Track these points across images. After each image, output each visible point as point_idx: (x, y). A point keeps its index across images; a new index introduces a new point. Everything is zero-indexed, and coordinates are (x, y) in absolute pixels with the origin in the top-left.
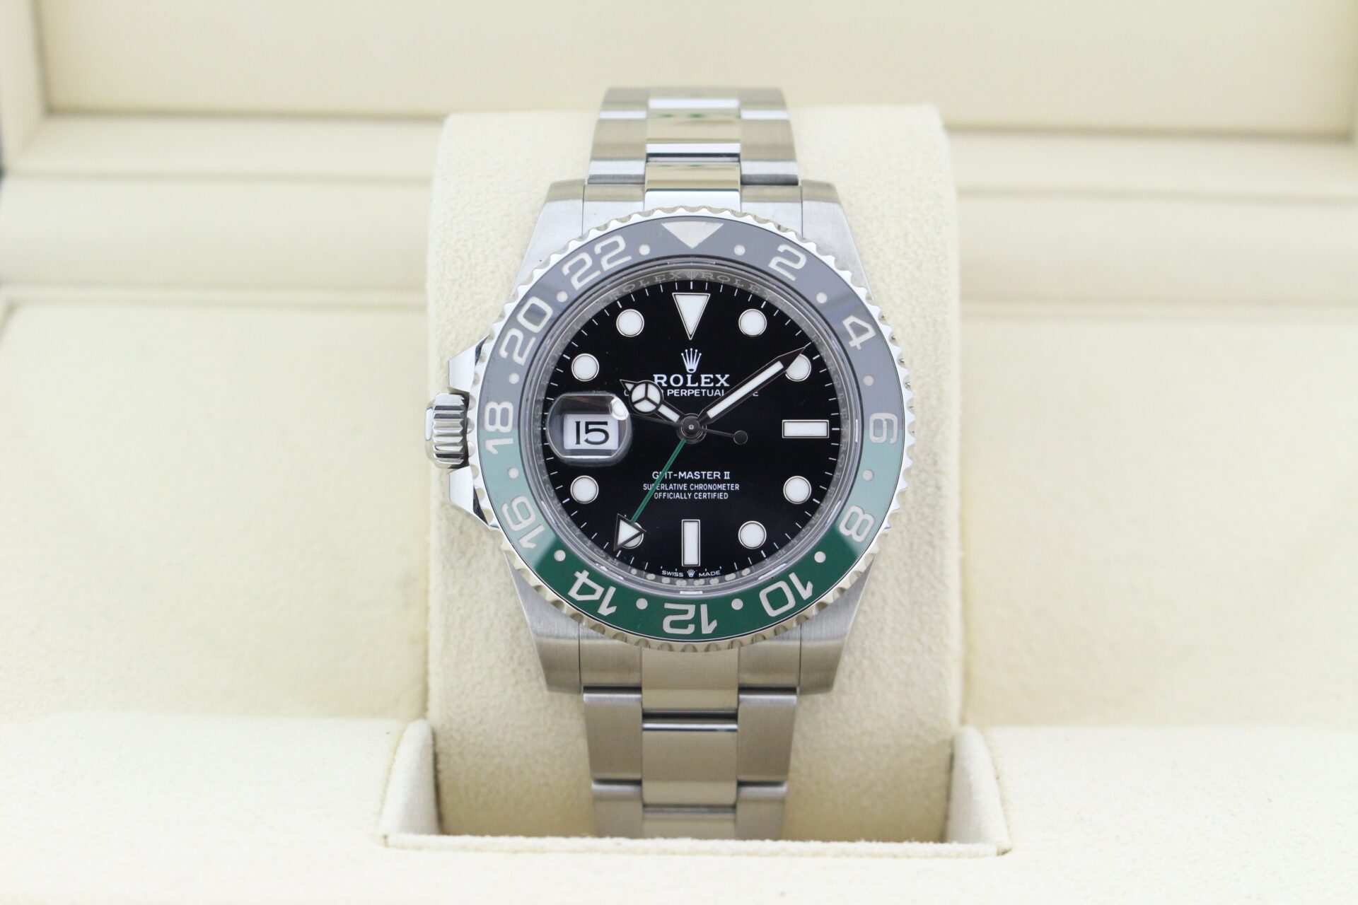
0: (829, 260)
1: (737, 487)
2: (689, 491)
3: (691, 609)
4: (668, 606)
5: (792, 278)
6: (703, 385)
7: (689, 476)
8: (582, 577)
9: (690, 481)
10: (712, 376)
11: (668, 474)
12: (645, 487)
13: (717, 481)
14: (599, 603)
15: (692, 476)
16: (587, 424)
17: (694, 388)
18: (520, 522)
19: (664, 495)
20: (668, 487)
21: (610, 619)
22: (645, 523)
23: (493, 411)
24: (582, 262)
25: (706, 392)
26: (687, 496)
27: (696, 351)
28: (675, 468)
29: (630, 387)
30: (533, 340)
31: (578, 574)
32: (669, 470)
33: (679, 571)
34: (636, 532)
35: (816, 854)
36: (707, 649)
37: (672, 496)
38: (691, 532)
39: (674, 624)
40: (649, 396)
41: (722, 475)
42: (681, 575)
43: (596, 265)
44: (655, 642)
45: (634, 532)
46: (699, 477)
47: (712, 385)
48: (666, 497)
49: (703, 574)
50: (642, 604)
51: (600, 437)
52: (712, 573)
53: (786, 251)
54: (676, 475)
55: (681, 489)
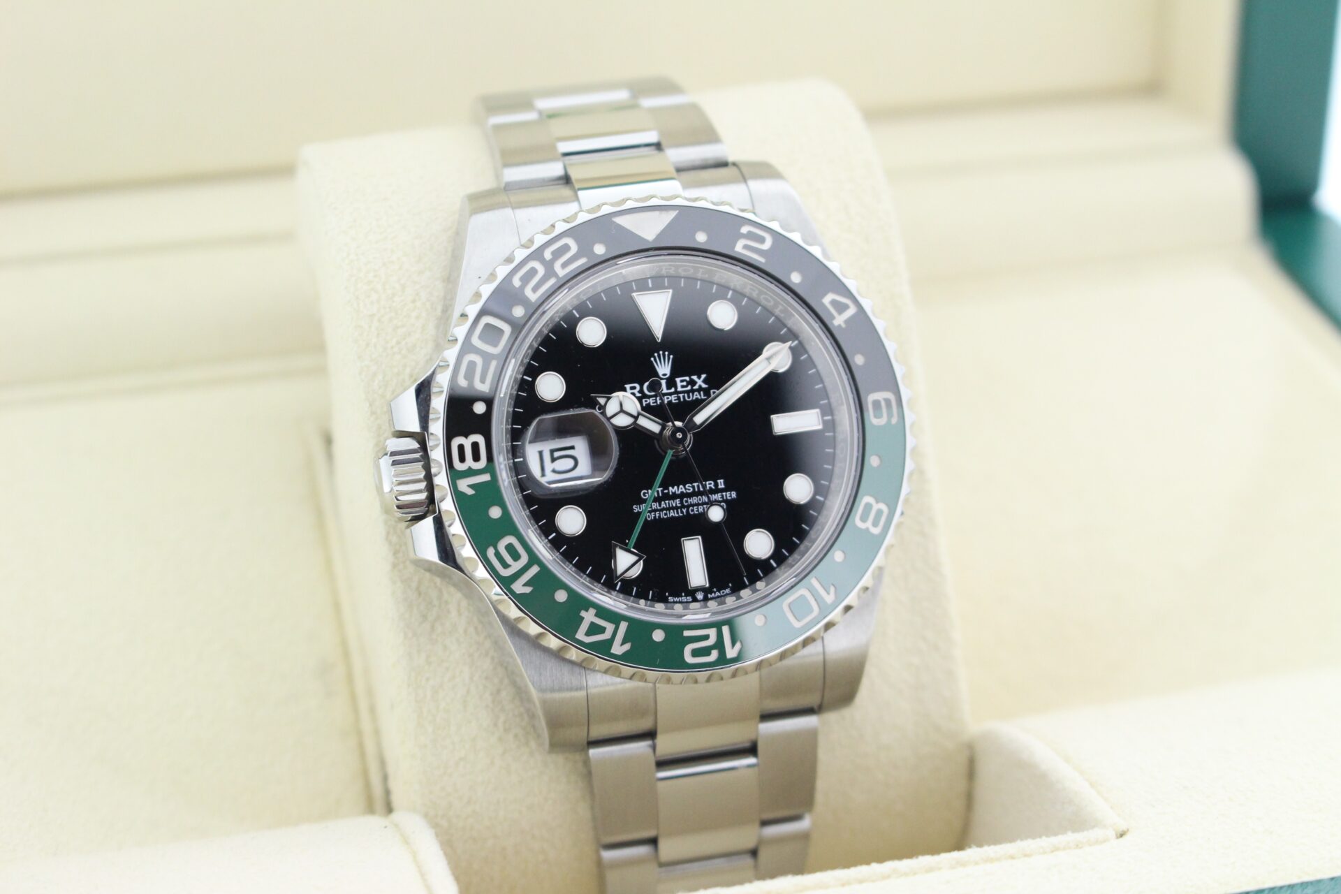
0: (796, 237)
1: (734, 495)
2: (683, 506)
3: (712, 632)
4: (687, 633)
5: (762, 260)
6: (679, 389)
7: (680, 490)
8: (589, 617)
9: (682, 496)
10: (687, 378)
11: (658, 492)
12: (636, 509)
13: (712, 492)
14: (610, 642)
15: (684, 490)
16: (552, 451)
17: (671, 394)
18: (509, 566)
19: (657, 515)
20: (660, 506)
21: (626, 658)
22: (642, 548)
23: (461, 448)
24: (533, 272)
25: (684, 397)
26: (682, 512)
27: (667, 353)
28: (665, 485)
29: (602, 401)
30: (494, 364)
31: (583, 613)
32: (659, 487)
33: (686, 596)
34: (635, 558)
35: (930, 870)
37: (666, 514)
38: (693, 550)
39: (695, 653)
40: (625, 408)
41: (716, 485)
42: (690, 599)
43: (550, 272)
44: (677, 676)
45: (633, 558)
46: (692, 489)
47: (689, 388)
48: (659, 517)
49: (713, 594)
50: (658, 636)
51: (569, 463)
52: (723, 592)
53: (750, 232)
54: (666, 491)
55: (674, 505)
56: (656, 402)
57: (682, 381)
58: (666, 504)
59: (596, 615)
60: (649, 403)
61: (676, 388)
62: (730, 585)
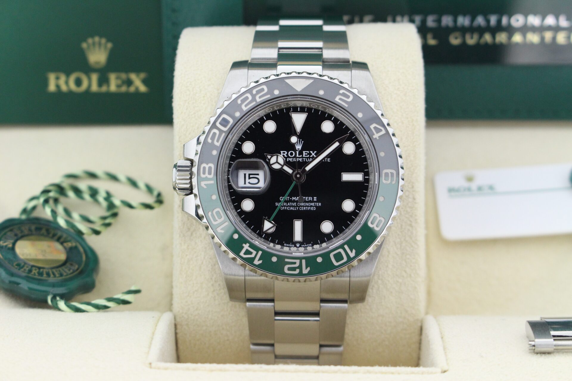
0: (364, 97)
1: (320, 204)
2: (297, 206)
3: (298, 262)
4: (287, 260)
5: (346, 106)
6: (304, 156)
7: (297, 199)
8: (246, 247)
9: (297, 201)
10: (308, 152)
11: (287, 198)
12: (277, 204)
13: (310, 202)
14: (254, 259)
16: (249, 175)
17: (300, 158)
18: (217, 220)
19: (285, 208)
20: (287, 204)
21: (259, 266)
22: (276, 221)
23: (204, 168)
24: (247, 98)
25: (305, 160)
26: (296, 208)
27: (301, 140)
28: (291, 195)
29: (269, 157)
30: (224, 134)
31: (244, 245)
32: (288, 196)
33: (292, 244)
36: (305, 281)
37: (289, 208)
38: (298, 225)
39: (289, 269)
40: (279, 161)
41: (313, 199)
42: (293, 246)
43: (254, 99)
44: (281, 277)
45: (271, 225)
47: (308, 156)
48: (286, 209)
49: (304, 245)
50: (274, 259)
51: (256, 181)
52: (308, 245)
53: (343, 93)
54: (291, 199)
55: (293, 205)
56: (293, 160)
57: (305, 153)
58: (290, 204)
59: (249, 246)
60: (290, 160)
61: (303, 155)
62: (312, 242)
